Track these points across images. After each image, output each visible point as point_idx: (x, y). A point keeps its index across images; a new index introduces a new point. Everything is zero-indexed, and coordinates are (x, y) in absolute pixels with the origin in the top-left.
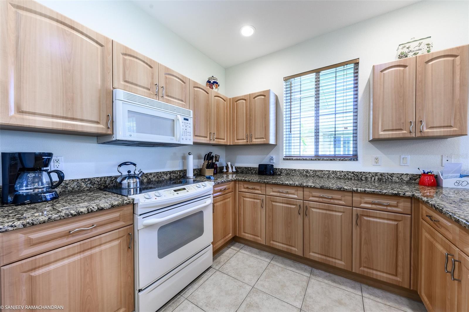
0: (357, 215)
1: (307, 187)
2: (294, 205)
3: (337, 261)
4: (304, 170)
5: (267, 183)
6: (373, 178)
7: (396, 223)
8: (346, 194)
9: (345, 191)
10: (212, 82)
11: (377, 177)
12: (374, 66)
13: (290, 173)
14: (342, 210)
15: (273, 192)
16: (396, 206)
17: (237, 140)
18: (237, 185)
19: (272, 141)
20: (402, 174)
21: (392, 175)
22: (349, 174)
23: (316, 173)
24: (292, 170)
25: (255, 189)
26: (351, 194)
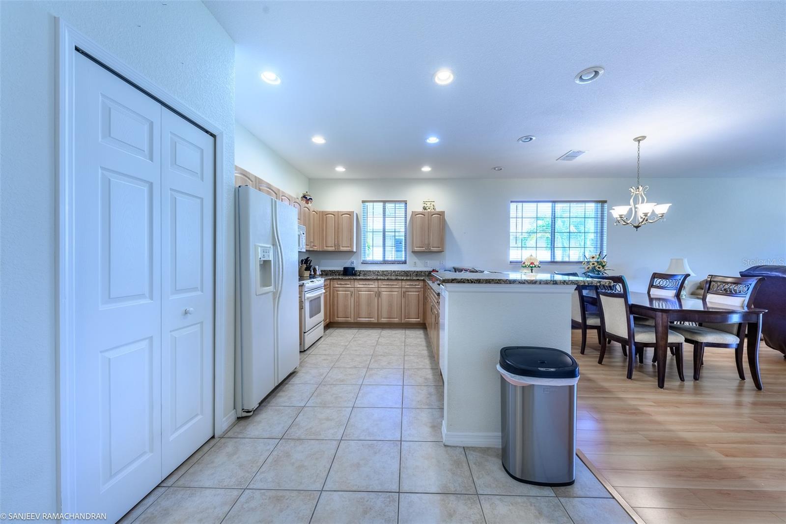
0: (404, 292)
1: (380, 279)
2: (372, 291)
3: (394, 319)
4: (376, 271)
5: (356, 279)
6: (414, 274)
7: (418, 293)
9: (399, 280)
10: (308, 198)
13: (366, 273)
14: (397, 291)
15: (360, 285)
16: (419, 285)
17: (326, 247)
18: (332, 283)
19: (355, 250)
21: (421, 272)
22: (402, 272)
23: (384, 273)
24: (368, 271)
25: (346, 284)
26: (401, 281)
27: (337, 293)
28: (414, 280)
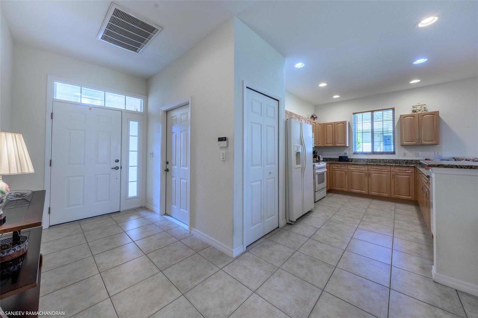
0: (393, 175)
1: (370, 165)
2: (363, 173)
3: (384, 194)
4: (366, 159)
5: (349, 164)
6: (403, 162)
7: (409, 177)
8: (388, 167)
11: (405, 162)
12: (400, 115)
13: (357, 160)
14: (386, 173)
15: (352, 168)
16: (409, 171)
17: (327, 144)
18: (331, 165)
19: (348, 145)
20: (417, 160)
21: (412, 161)
22: (391, 160)
23: (372, 160)
24: (359, 159)
25: (342, 167)
26: (390, 167)
27: (335, 172)
28: (404, 166)
